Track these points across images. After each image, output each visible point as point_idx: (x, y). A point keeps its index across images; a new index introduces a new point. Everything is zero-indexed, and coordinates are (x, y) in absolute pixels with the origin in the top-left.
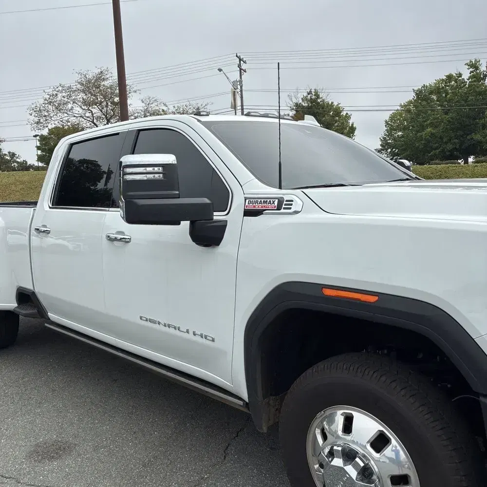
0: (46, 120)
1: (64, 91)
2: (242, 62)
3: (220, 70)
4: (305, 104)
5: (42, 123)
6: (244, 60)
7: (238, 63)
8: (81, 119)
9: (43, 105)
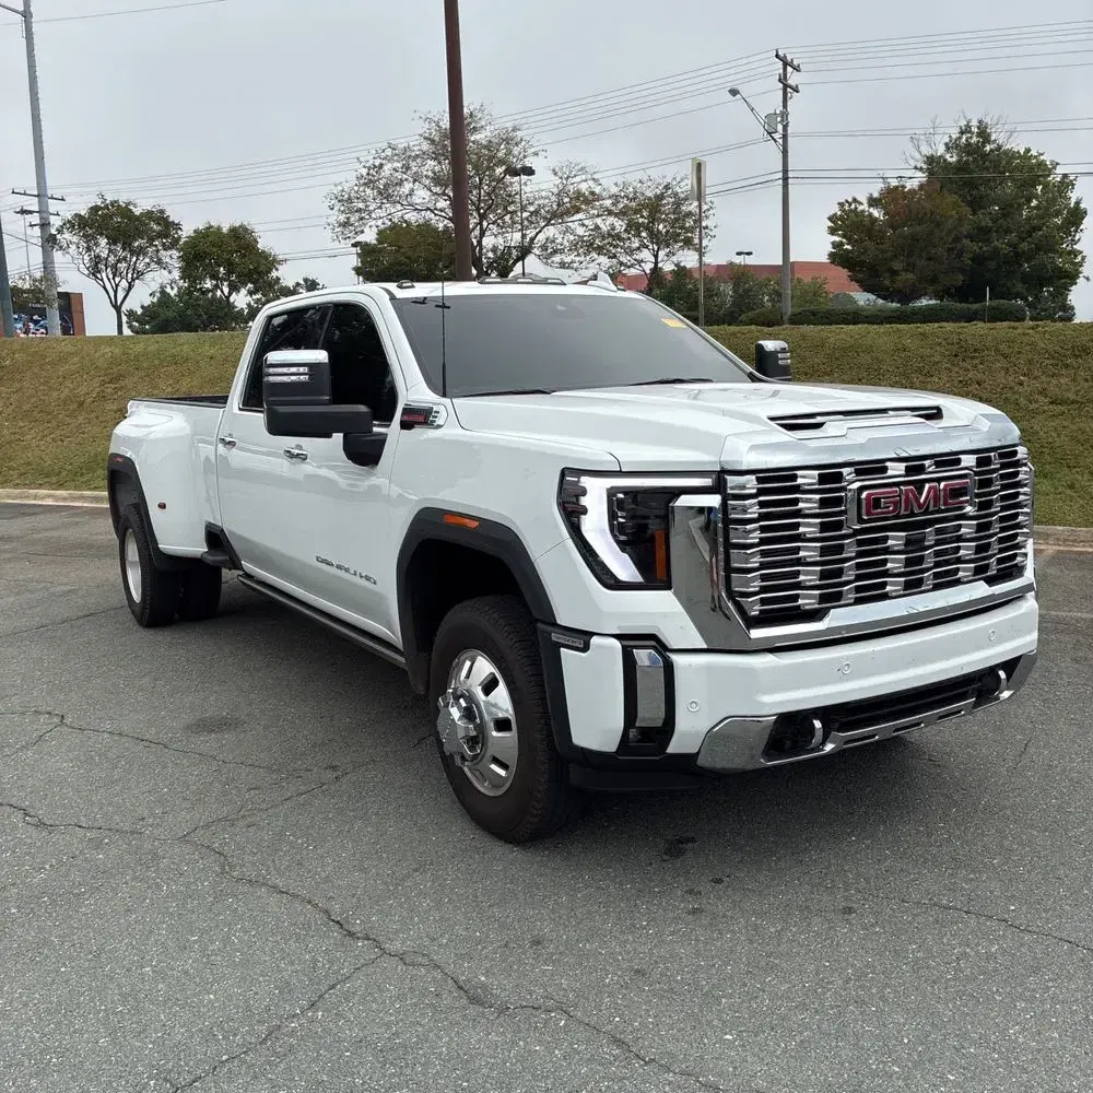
0: (362, 219)
1: (396, 158)
2: (789, 69)
3: (734, 92)
4: (952, 158)
5: (352, 225)
6: (795, 63)
7: (781, 71)
8: (429, 215)
9: (356, 188)
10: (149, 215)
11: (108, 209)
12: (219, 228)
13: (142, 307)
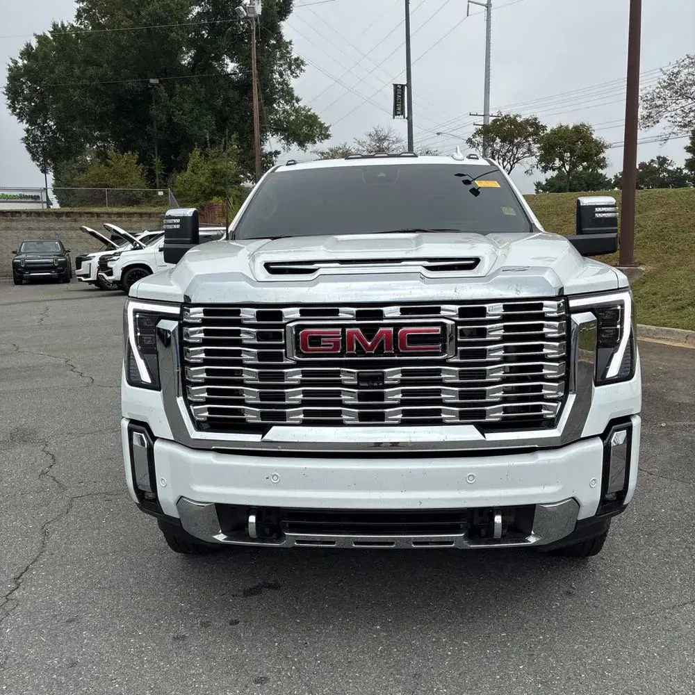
0: (660, 112)
1: (691, 66)
9: (658, 90)
10: (527, 121)
11: (504, 120)
12: (567, 127)
13: (546, 180)
